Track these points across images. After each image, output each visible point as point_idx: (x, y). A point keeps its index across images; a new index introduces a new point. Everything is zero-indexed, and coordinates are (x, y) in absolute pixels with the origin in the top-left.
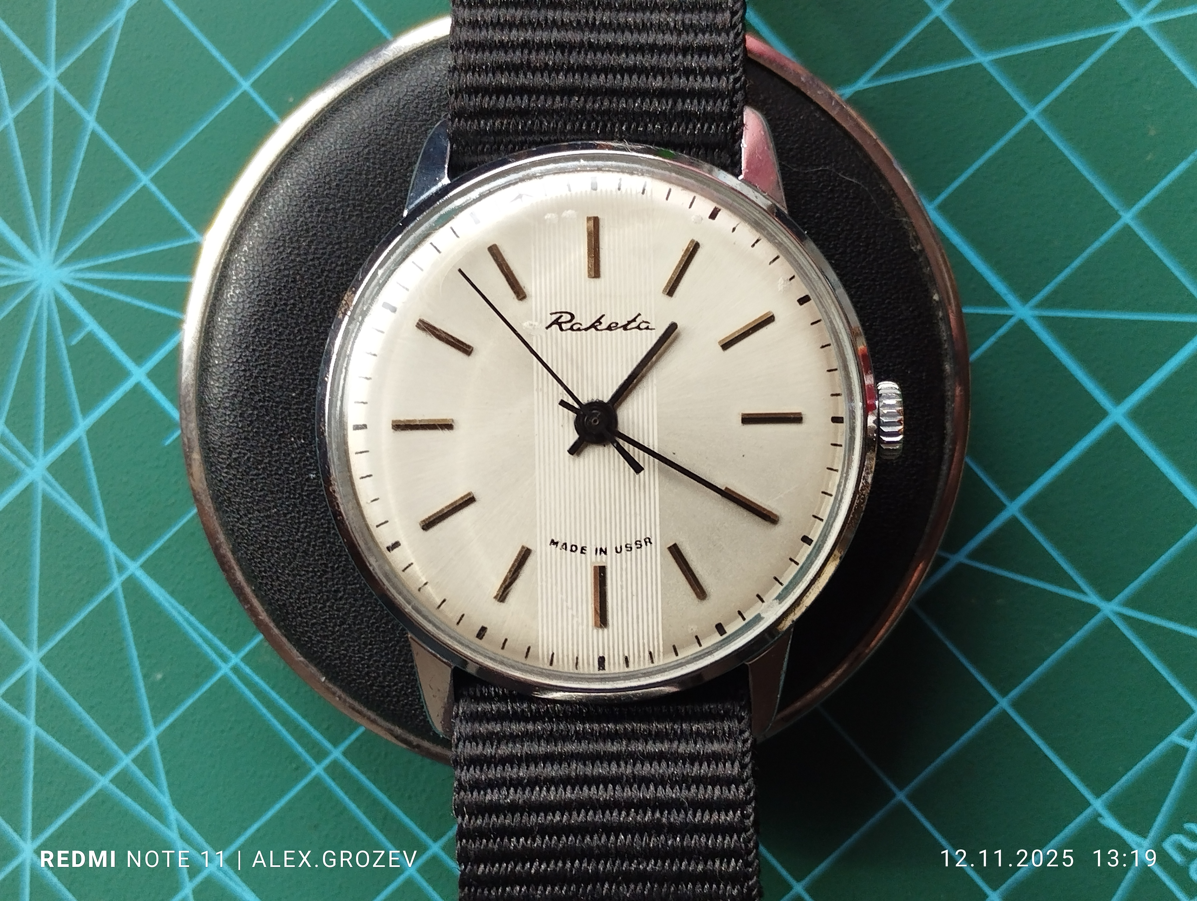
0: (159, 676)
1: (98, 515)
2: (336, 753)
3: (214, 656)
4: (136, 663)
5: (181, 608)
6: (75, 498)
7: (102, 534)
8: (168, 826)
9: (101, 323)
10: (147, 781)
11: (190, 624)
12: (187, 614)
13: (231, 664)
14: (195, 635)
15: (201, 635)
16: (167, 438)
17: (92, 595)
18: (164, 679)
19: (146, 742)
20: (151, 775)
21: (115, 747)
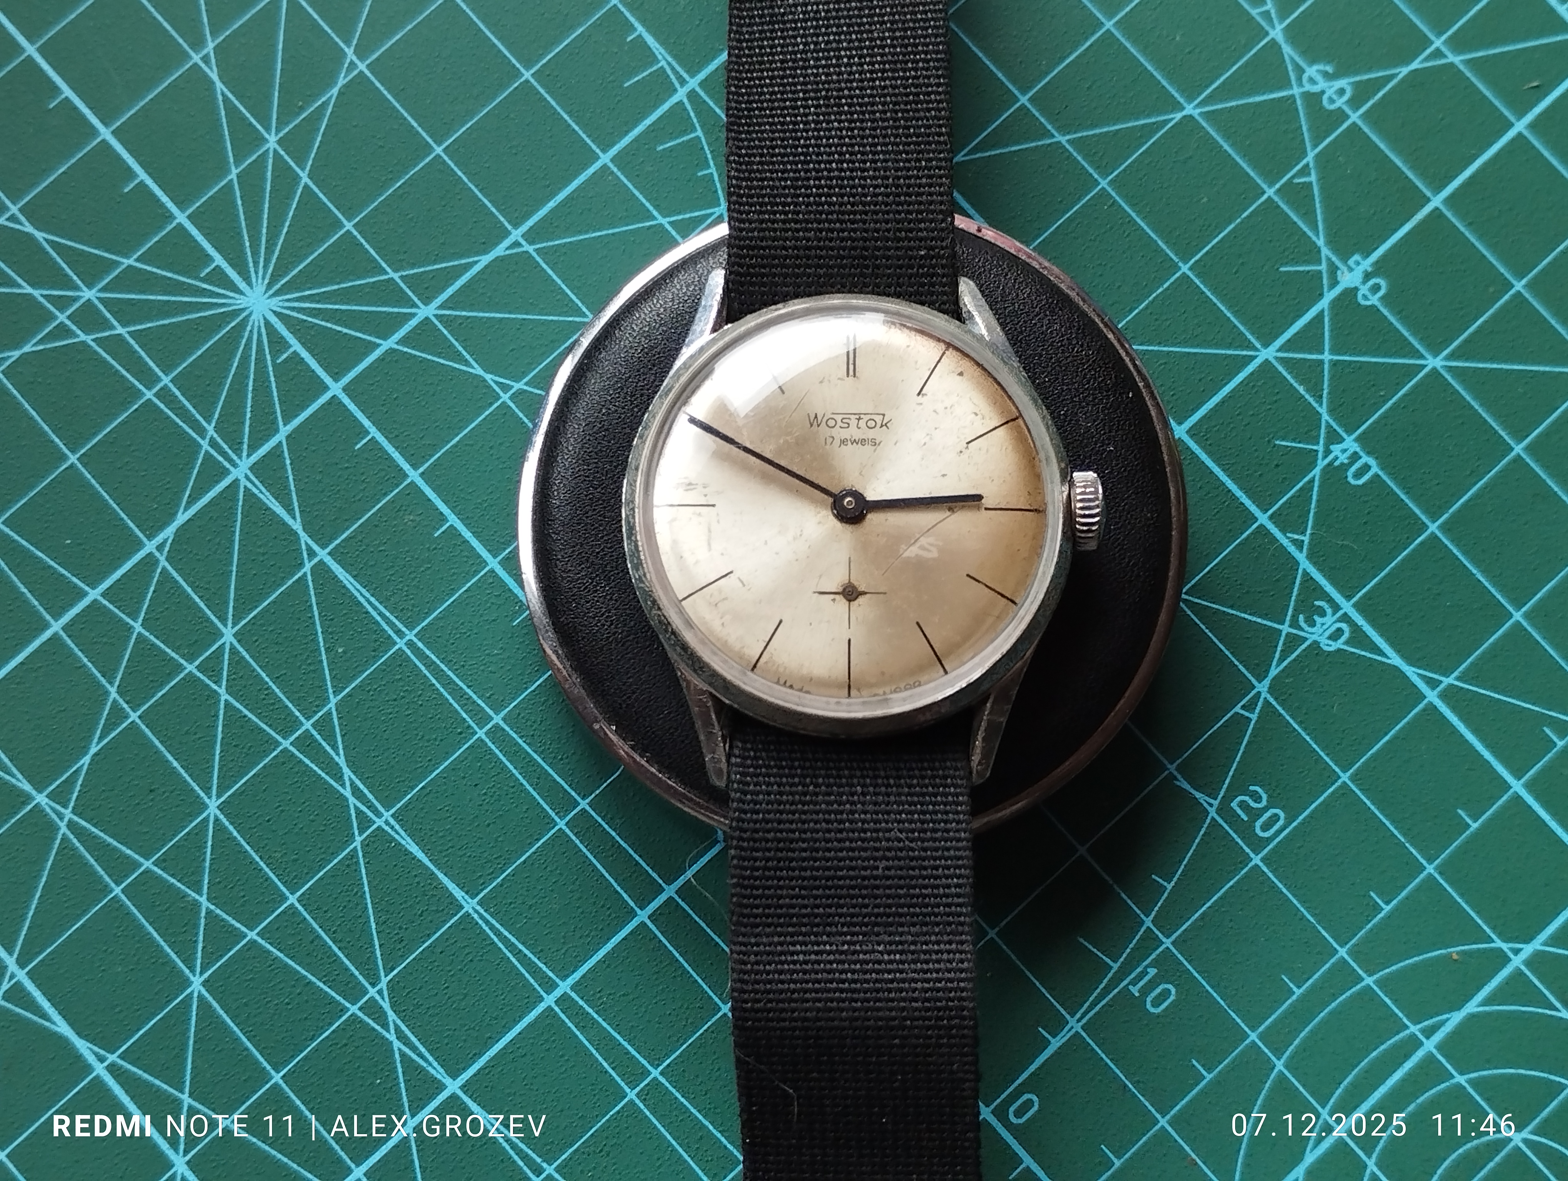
0: (340, 650)
1: (293, 509)
2: (498, 719)
3: (391, 632)
4: (321, 639)
5: (364, 591)
6: (272, 494)
7: (297, 525)
8: (343, 785)
9: (303, 344)
10: (324, 744)
11: (370, 603)
12: (368, 595)
13: (405, 640)
14: (374, 613)
15: (380, 614)
16: (357, 444)
17: (283, 580)
18: (344, 652)
19: (325, 710)
20: (330, 738)
21: (297, 714)
